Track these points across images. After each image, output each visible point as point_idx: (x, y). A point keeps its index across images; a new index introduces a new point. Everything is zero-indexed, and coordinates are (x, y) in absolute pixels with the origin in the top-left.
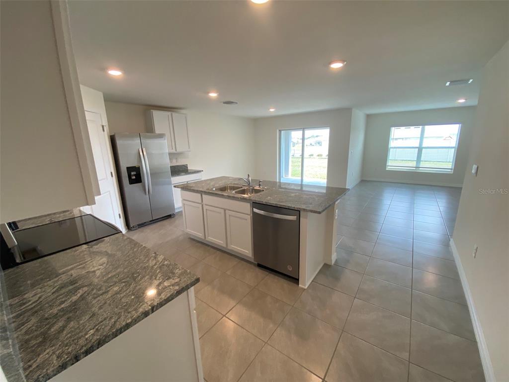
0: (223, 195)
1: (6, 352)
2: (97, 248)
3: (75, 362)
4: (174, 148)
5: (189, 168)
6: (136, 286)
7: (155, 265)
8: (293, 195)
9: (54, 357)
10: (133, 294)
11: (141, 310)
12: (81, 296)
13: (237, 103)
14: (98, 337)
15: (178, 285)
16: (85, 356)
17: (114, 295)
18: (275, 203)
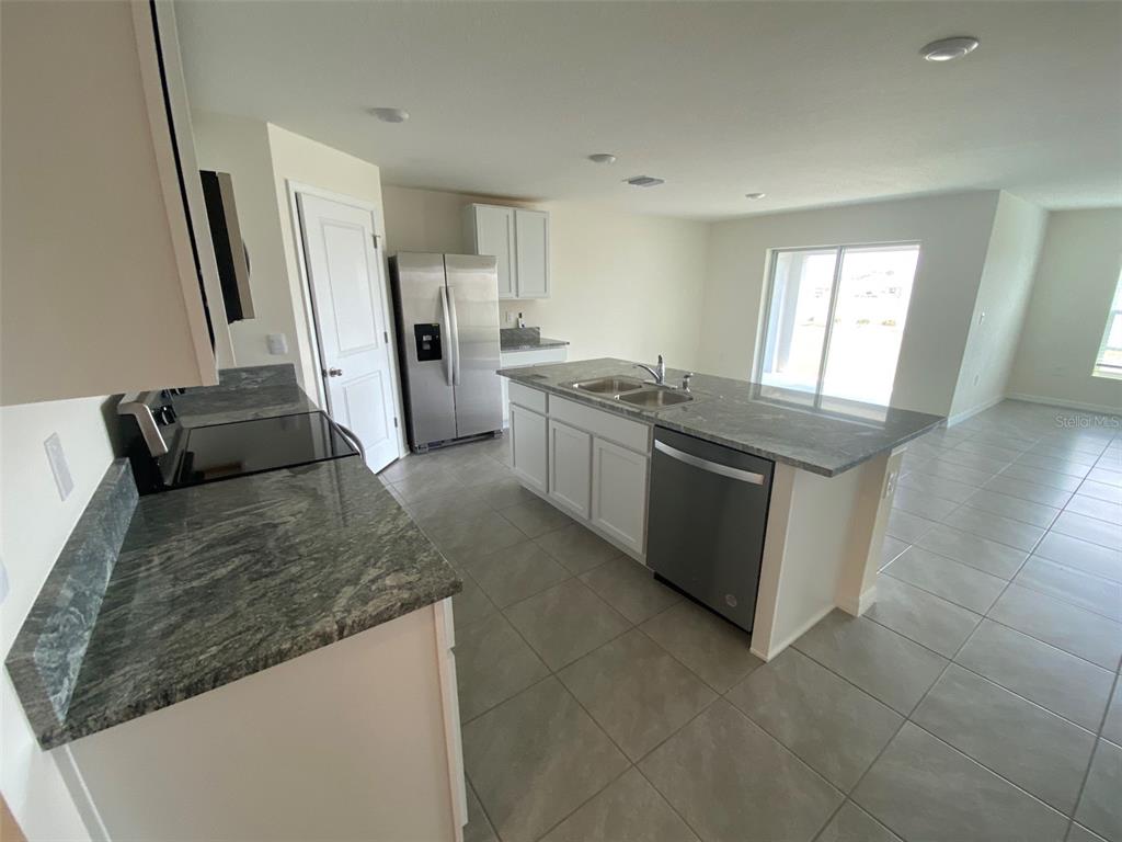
0: (589, 400)
1: (23, 658)
2: (303, 480)
3: (164, 706)
4: (513, 290)
5: (541, 336)
6: (332, 573)
7: (386, 535)
8: (766, 417)
9: (131, 685)
10: (319, 589)
11: (317, 627)
12: (233, 570)
13: (662, 181)
14: (219, 665)
15: (411, 589)
16: (186, 698)
17: (286, 582)
18: (710, 433)
